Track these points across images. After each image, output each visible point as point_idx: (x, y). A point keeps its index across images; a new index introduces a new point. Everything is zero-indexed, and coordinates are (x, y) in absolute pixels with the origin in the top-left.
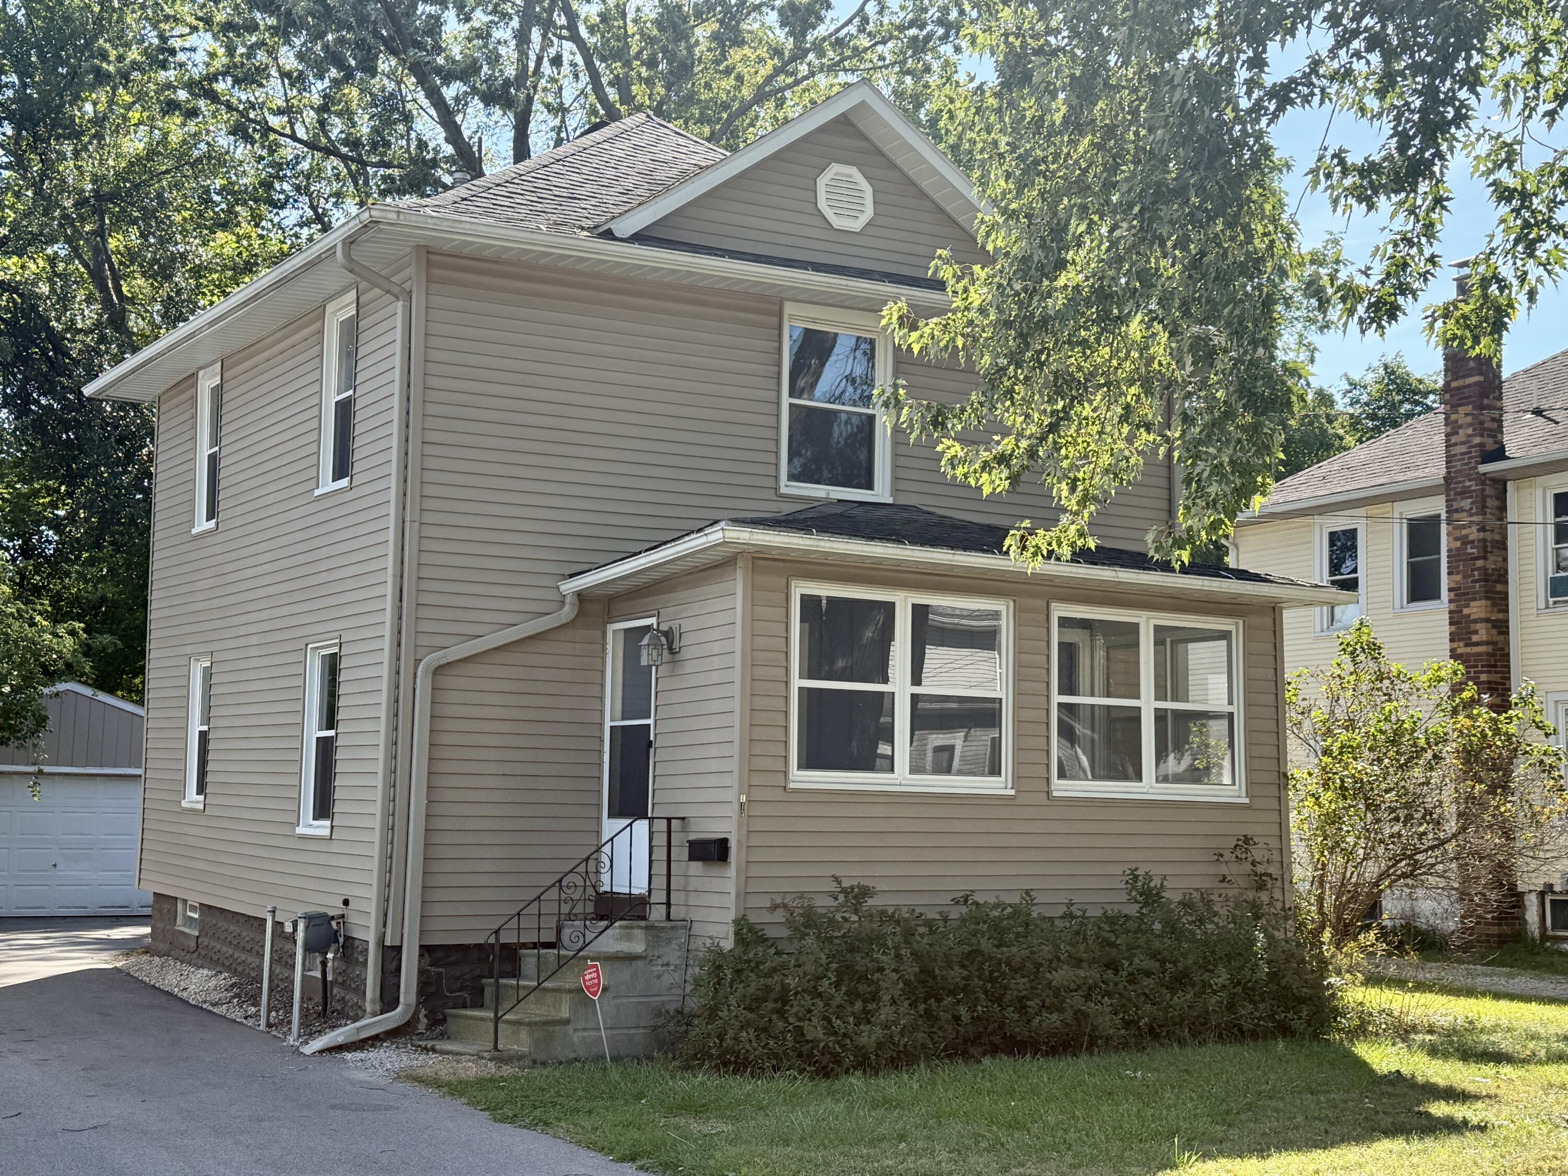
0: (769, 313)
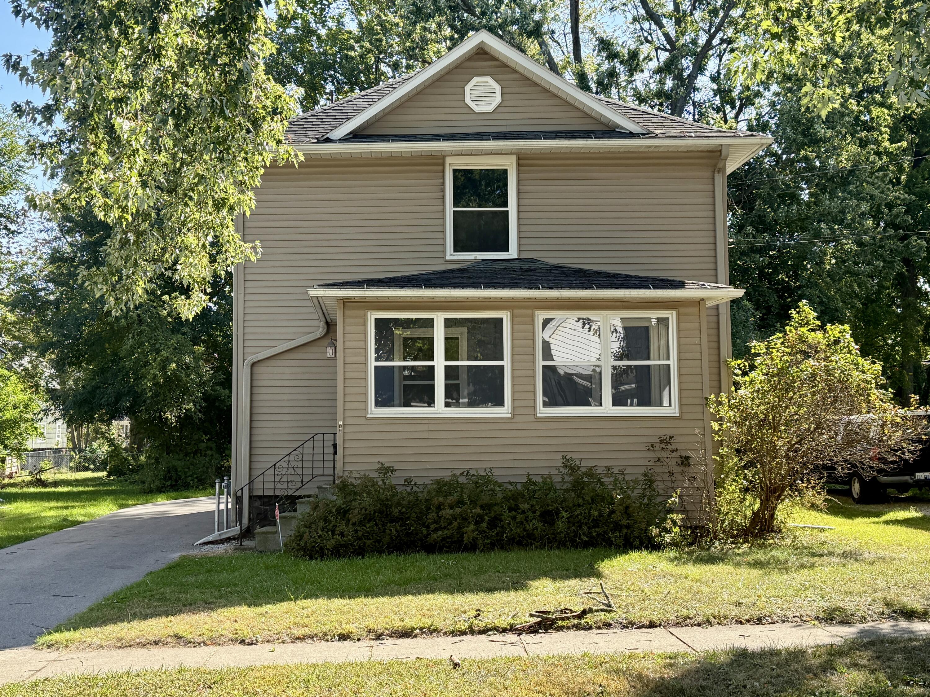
0: (437, 165)
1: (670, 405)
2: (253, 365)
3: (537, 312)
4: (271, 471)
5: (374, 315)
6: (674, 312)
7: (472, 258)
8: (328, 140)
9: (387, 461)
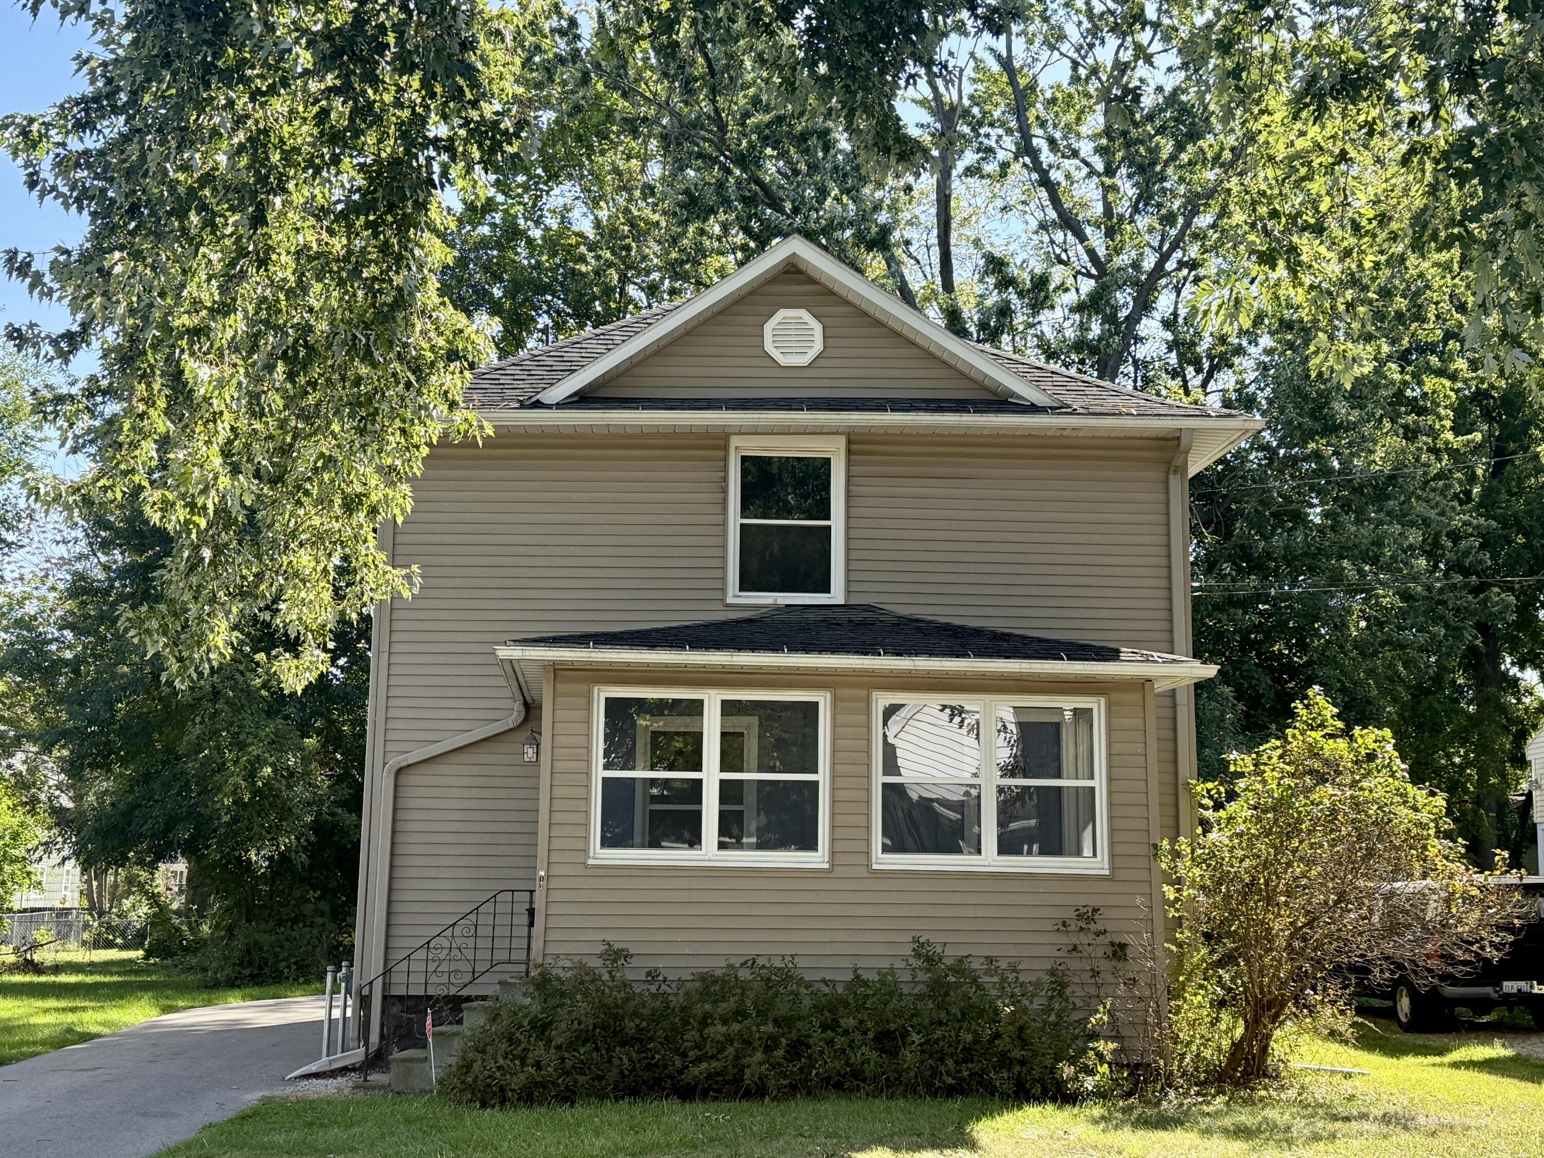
0: (717, 448)
1: (1095, 855)
2: (399, 772)
3: (875, 694)
4: (422, 954)
5: (604, 693)
6: (1103, 700)
7: (770, 601)
8: (538, 405)
9: (619, 940)
